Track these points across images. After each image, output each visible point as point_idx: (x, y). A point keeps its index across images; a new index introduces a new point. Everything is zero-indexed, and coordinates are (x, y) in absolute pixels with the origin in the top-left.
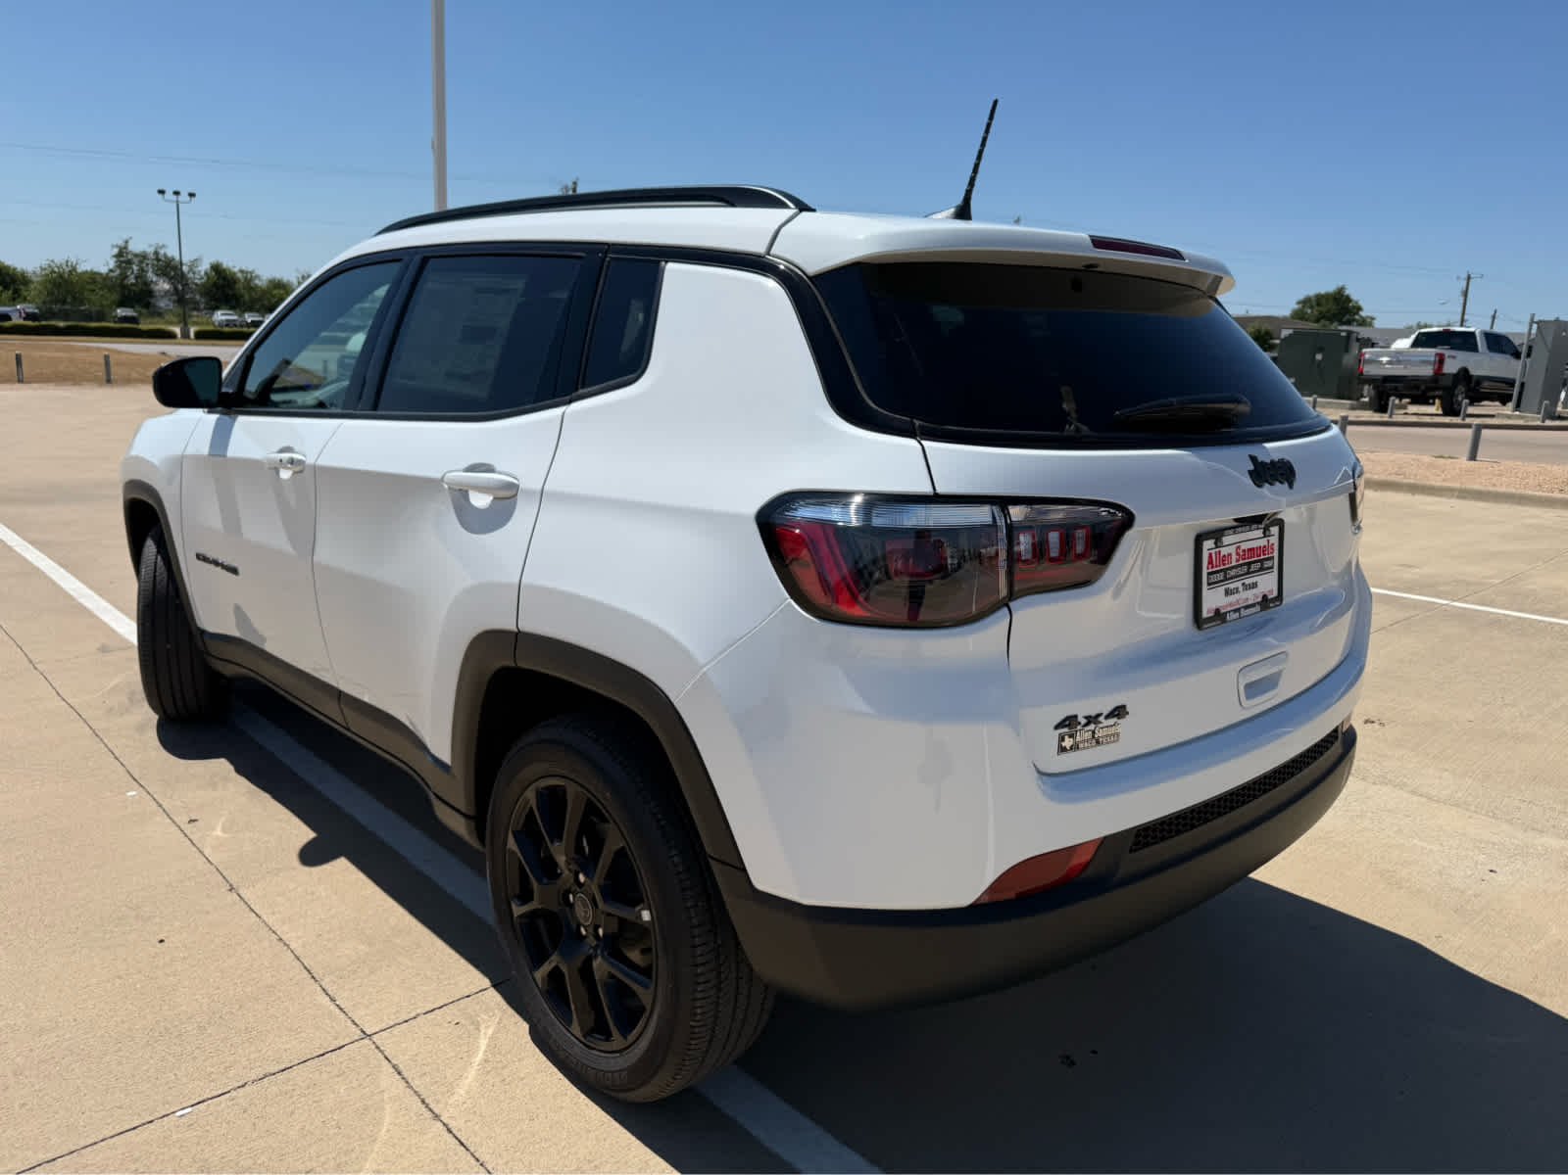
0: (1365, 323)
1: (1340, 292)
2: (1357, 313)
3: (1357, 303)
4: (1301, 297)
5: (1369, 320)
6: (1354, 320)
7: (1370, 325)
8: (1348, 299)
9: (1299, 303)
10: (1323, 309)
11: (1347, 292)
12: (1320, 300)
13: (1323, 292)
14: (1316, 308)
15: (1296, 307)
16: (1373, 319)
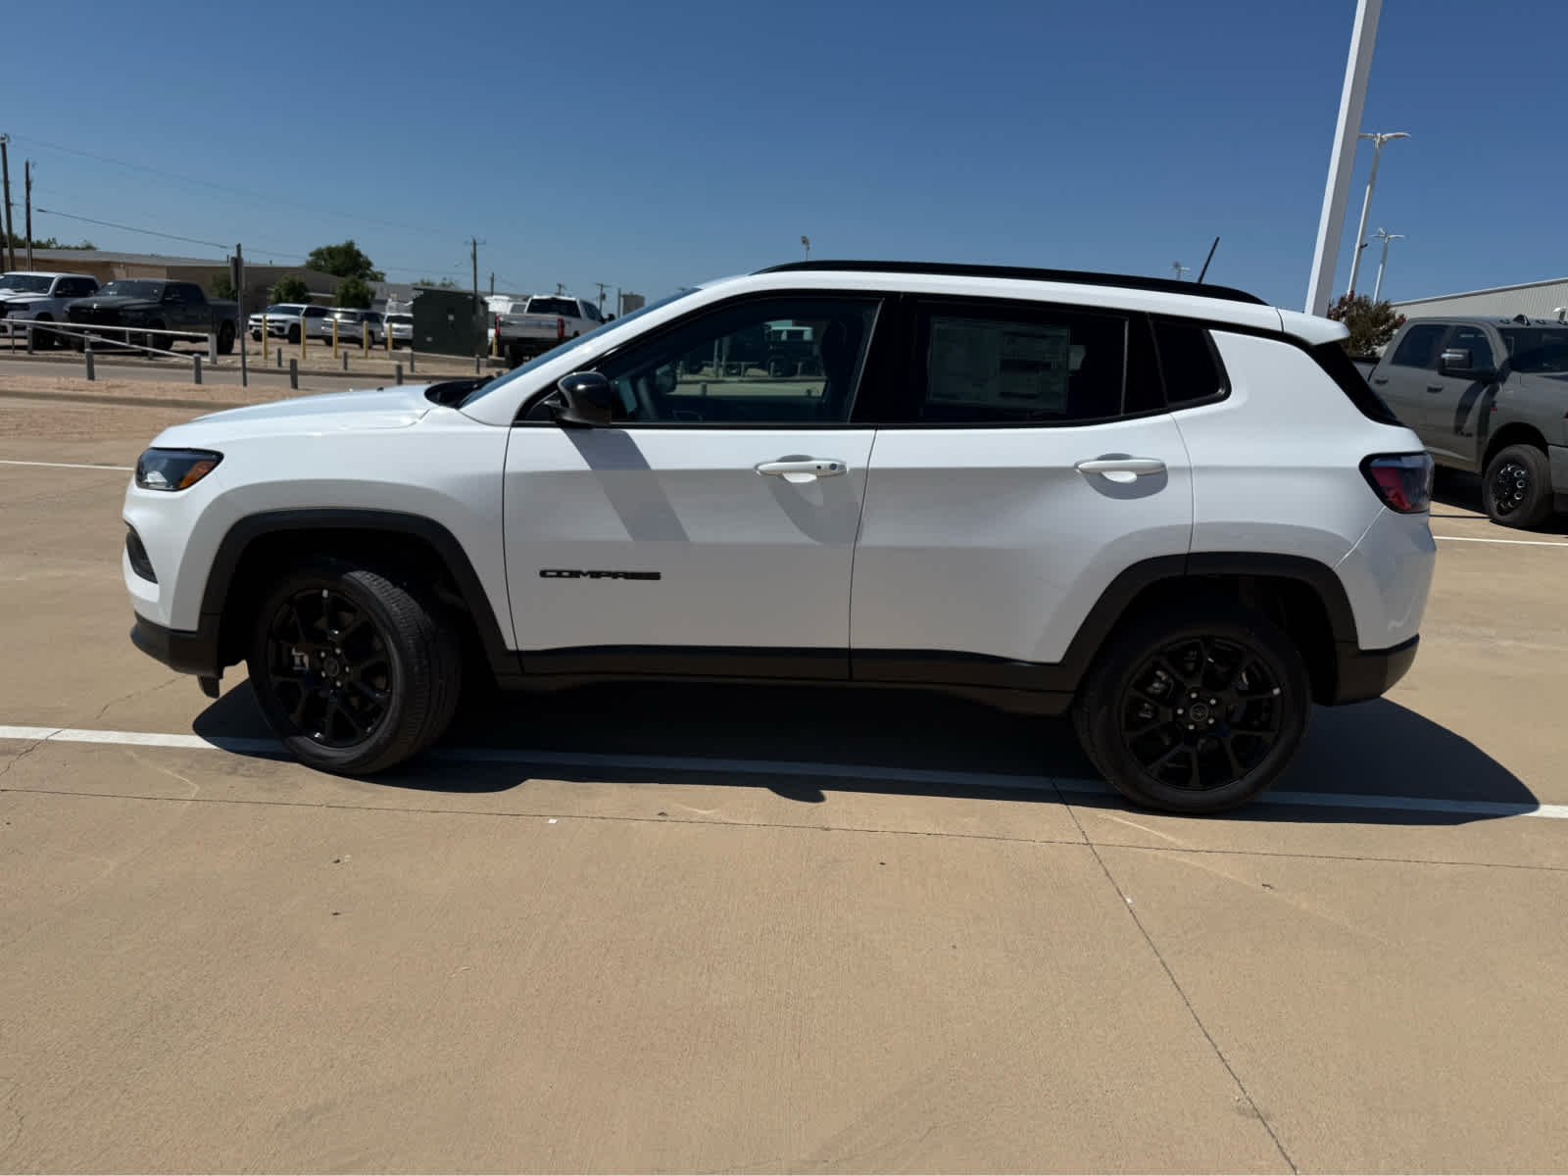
0: (377, 277)
1: (350, 245)
2: (368, 269)
3: (366, 258)
4: (313, 249)
5: (380, 276)
6: (367, 275)
7: (382, 280)
8: (358, 254)
9: (311, 255)
10: (337, 262)
11: (356, 247)
12: (331, 252)
13: (333, 245)
14: (331, 261)
15: (310, 259)
16: (383, 274)
